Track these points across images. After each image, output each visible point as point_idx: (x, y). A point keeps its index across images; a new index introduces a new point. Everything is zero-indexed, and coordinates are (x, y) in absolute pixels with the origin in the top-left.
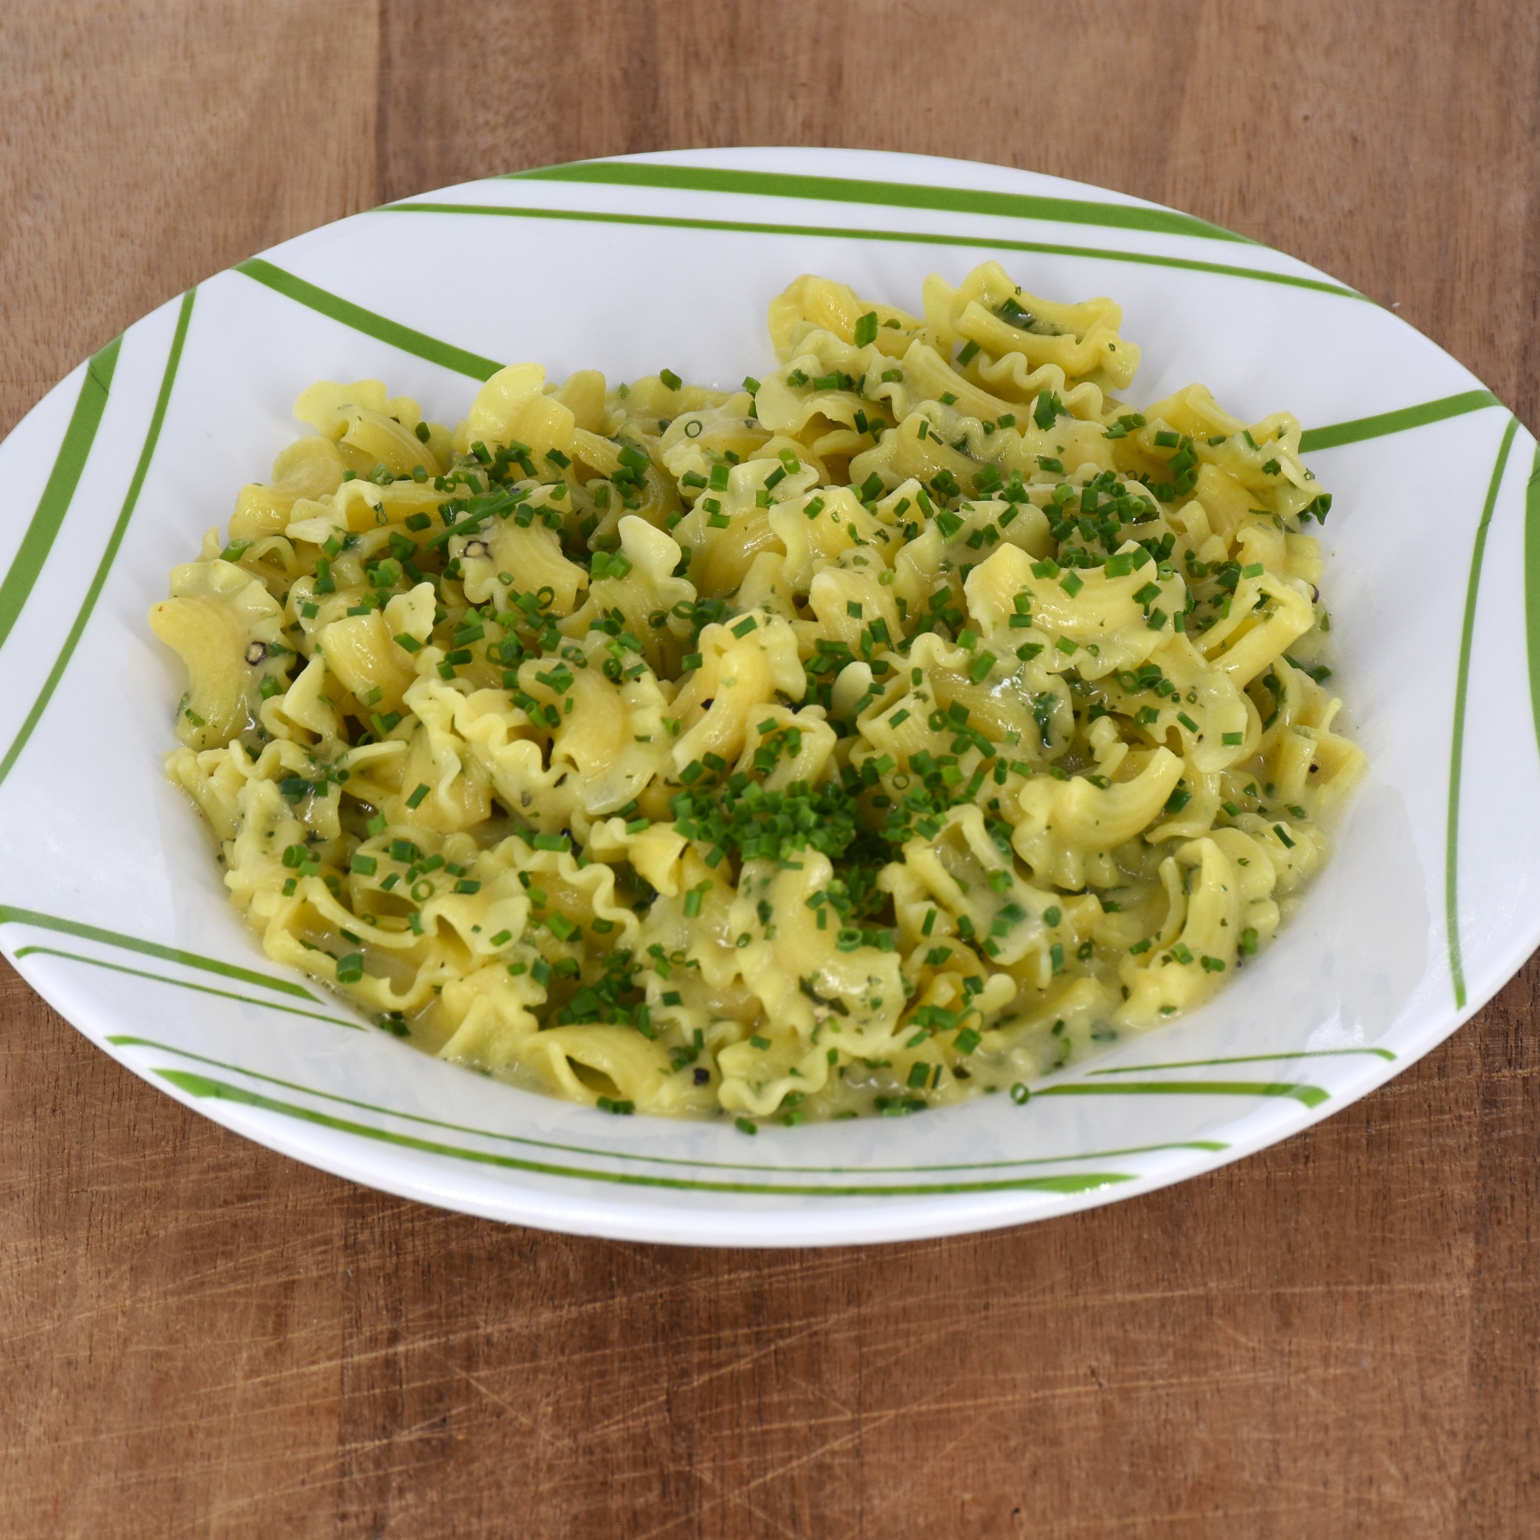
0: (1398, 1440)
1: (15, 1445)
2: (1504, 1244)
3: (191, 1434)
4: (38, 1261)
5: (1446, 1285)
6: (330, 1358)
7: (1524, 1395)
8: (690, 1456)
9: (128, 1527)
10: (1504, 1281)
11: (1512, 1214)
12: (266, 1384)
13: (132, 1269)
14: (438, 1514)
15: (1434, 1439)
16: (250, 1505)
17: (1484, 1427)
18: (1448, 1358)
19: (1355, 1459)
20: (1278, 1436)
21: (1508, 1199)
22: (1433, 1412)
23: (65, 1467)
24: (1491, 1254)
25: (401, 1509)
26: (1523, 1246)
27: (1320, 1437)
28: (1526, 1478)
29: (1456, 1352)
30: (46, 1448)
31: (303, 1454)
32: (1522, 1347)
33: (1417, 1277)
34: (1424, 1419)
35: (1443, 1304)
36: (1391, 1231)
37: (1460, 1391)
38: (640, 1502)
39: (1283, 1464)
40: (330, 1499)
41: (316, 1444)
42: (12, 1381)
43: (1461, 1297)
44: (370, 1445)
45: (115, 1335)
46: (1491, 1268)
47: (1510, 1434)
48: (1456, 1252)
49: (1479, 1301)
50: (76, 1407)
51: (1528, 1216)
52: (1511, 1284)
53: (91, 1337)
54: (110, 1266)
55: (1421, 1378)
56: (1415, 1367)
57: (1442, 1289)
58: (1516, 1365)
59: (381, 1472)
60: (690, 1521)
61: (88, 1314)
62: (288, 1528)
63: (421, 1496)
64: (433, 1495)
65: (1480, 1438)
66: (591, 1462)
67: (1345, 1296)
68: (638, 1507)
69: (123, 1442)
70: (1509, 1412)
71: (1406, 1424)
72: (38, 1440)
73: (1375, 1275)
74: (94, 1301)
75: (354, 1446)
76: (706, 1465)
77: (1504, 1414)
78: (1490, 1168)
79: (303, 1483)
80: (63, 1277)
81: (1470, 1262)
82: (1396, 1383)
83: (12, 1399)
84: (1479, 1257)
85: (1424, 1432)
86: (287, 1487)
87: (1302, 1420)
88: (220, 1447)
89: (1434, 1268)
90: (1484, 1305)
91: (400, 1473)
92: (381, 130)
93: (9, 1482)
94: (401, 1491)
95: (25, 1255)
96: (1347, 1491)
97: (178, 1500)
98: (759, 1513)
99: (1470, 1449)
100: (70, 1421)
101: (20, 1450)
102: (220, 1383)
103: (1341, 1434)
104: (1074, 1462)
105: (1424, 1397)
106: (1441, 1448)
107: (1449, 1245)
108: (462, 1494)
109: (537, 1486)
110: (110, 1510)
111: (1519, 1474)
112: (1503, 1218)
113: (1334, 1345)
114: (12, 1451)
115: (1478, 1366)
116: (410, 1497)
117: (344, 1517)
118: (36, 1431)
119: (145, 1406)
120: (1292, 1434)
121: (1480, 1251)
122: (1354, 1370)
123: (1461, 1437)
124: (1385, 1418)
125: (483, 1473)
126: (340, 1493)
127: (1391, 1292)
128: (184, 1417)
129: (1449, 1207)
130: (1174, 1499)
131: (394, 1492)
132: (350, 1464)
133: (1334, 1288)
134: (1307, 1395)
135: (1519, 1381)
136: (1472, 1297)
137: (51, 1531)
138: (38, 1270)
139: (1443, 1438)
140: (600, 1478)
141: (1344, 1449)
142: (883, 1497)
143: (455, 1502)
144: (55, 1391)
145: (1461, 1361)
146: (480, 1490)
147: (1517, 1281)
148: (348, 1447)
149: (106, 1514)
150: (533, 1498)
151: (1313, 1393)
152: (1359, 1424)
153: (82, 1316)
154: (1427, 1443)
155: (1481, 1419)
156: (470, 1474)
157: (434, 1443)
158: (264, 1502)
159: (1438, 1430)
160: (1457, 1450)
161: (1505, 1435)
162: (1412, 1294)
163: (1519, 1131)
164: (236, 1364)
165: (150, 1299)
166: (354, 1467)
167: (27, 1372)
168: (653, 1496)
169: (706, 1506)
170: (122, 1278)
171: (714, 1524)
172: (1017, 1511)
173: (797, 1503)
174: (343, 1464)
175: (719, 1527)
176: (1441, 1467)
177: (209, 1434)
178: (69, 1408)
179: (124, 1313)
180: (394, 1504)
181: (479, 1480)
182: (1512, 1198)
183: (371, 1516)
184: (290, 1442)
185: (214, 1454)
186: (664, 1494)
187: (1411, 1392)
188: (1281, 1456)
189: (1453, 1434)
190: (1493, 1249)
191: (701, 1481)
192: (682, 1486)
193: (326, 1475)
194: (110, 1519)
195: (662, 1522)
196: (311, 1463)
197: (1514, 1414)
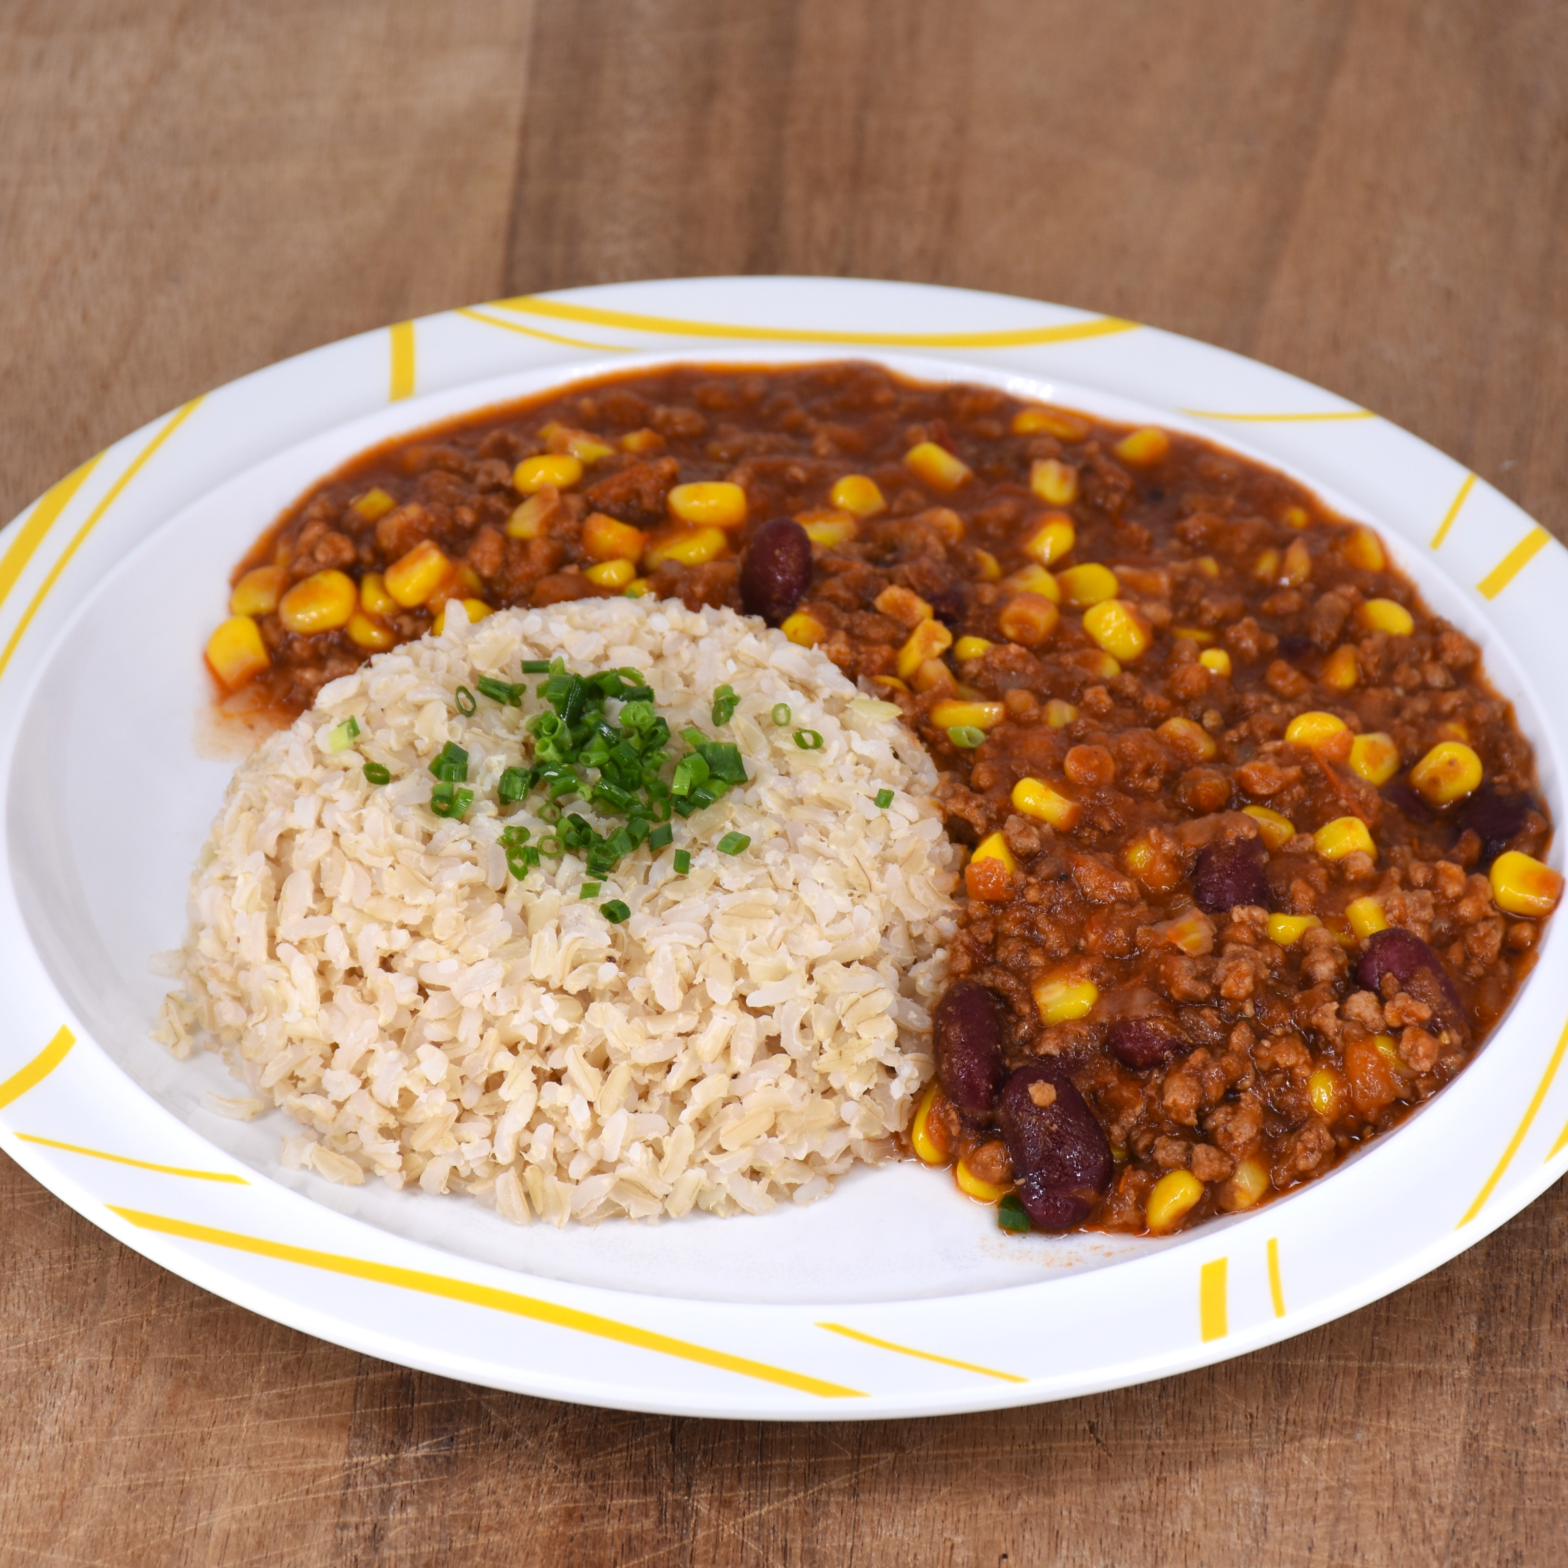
0: (1386, 1512)
1: (29, 1442)
2: (1506, 1331)
3: (202, 1440)
4: (70, 1268)
5: (1445, 1366)
6: (346, 1375)
7: (1514, 1476)
8: (689, 1486)
9: (131, 1526)
10: (1503, 1366)
11: (1516, 1303)
12: (281, 1396)
13: (161, 1281)
14: (437, 1529)
15: (1421, 1513)
16: (253, 1511)
17: (1472, 1504)
18: (1441, 1435)
19: (1342, 1527)
20: (1268, 1500)
21: (1512, 1287)
22: (1423, 1486)
23: (76, 1466)
24: (1492, 1339)
25: (401, 1522)
26: (1524, 1333)
27: (1310, 1503)
28: (1509, 1555)
29: (1449, 1431)
30: (59, 1447)
31: (310, 1465)
32: (1515, 1429)
33: (1418, 1356)
34: (1414, 1493)
35: (1441, 1383)
36: (1395, 1312)
37: (1451, 1467)
38: (636, 1527)
39: (1270, 1527)
40: (332, 1510)
41: (324, 1456)
42: (33, 1381)
43: (1459, 1379)
44: (375, 1460)
45: (138, 1342)
46: (1491, 1353)
47: (1496, 1513)
48: (1458, 1336)
49: (1477, 1382)
50: (93, 1407)
51: (1531, 1305)
52: (1510, 1369)
53: (114, 1342)
54: (140, 1276)
55: (1414, 1453)
56: (1408, 1443)
57: (1441, 1370)
58: (1507, 1446)
59: (385, 1486)
60: (683, 1548)
61: (114, 1321)
62: (289, 1535)
63: (422, 1511)
64: (433, 1510)
65: (1467, 1513)
66: (591, 1487)
67: (1346, 1371)
68: (633, 1532)
69: (135, 1445)
70: (1498, 1491)
71: (1395, 1497)
72: (52, 1439)
73: (1376, 1352)
74: (120, 1309)
75: (361, 1459)
76: (704, 1495)
77: (1492, 1493)
78: (1498, 1258)
79: (308, 1492)
80: (93, 1285)
81: (1471, 1346)
82: (1388, 1456)
83: (31, 1399)
84: (1480, 1342)
85: (1412, 1505)
86: (293, 1495)
87: (1293, 1486)
88: (230, 1453)
89: (1435, 1348)
90: (1481, 1388)
91: (404, 1487)
92: (512, 236)
93: (19, 1477)
94: (403, 1504)
95: (58, 1261)
96: (1331, 1557)
97: (182, 1503)
98: (751, 1544)
99: (1457, 1523)
100: (85, 1422)
101: (33, 1447)
102: (236, 1393)
103: (1330, 1502)
104: (1065, 1513)
105: (1414, 1472)
106: (1427, 1522)
107: (1451, 1328)
108: (462, 1511)
109: (537, 1507)
110: (115, 1509)
111: (1502, 1551)
112: (1507, 1305)
113: (1330, 1417)
114: (25, 1448)
115: (1470, 1445)
116: (411, 1511)
117: (344, 1526)
118: (49, 1430)
119: (160, 1411)
120: (1282, 1498)
121: (1482, 1335)
122: (1348, 1442)
123: (1448, 1512)
124: (1375, 1490)
125: (485, 1491)
126: (343, 1503)
127: (1391, 1370)
128: (197, 1423)
129: (1455, 1291)
130: (1160, 1554)
131: (395, 1504)
132: (355, 1477)
133: (1335, 1362)
134: (1300, 1463)
135: (1510, 1461)
136: (1470, 1379)
137: (56, 1525)
138: (70, 1278)
139: (1430, 1512)
140: (599, 1502)
141: (1331, 1516)
142: (874, 1535)
143: (454, 1518)
144: (74, 1392)
145: (1454, 1440)
146: (480, 1508)
147: (1515, 1366)
148: (355, 1460)
149: (111, 1513)
150: (531, 1518)
151: (1306, 1460)
152: (1348, 1492)
153: (108, 1323)
154: (1415, 1516)
155: (1470, 1496)
156: (471, 1492)
157: (440, 1460)
158: (268, 1508)
159: (1426, 1504)
160: (1443, 1524)
161: (1492, 1513)
162: (1411, 1372)
163: (1529, 1225)
164: (253, 1377)
165: (175, 1311)
166: (359, 1479)
167: (48, 1373)
168: (648, 1524)
169: (701, 1534)
170: (151, 1289)
171: (706, 1552)
172: (1005, 1556)
173: (789, 1536)
174: (349, 1476)
175: (711, 1555)
176: (1427, 1539)
177: (221, 1440)
178: (86, 1409)
179: (149, 1322)
180: (394, 1516)
181: (479, 1499)
182: (1518, 1287)
183: (371, 1527)
184: (299, 1453)
185: (223, 1460)
186: (660, 1522)
187: (1403, 1465)
188: (1269, 1519)
189: (1441, 1509)
190: (1495, 1335)
191: (697, 1511)
192: (678, 1514)
193: (330, 1487)
194: (114, 1517)
195: (655, 1549)
196: (316, 1475)
197: (1502, 1493)
